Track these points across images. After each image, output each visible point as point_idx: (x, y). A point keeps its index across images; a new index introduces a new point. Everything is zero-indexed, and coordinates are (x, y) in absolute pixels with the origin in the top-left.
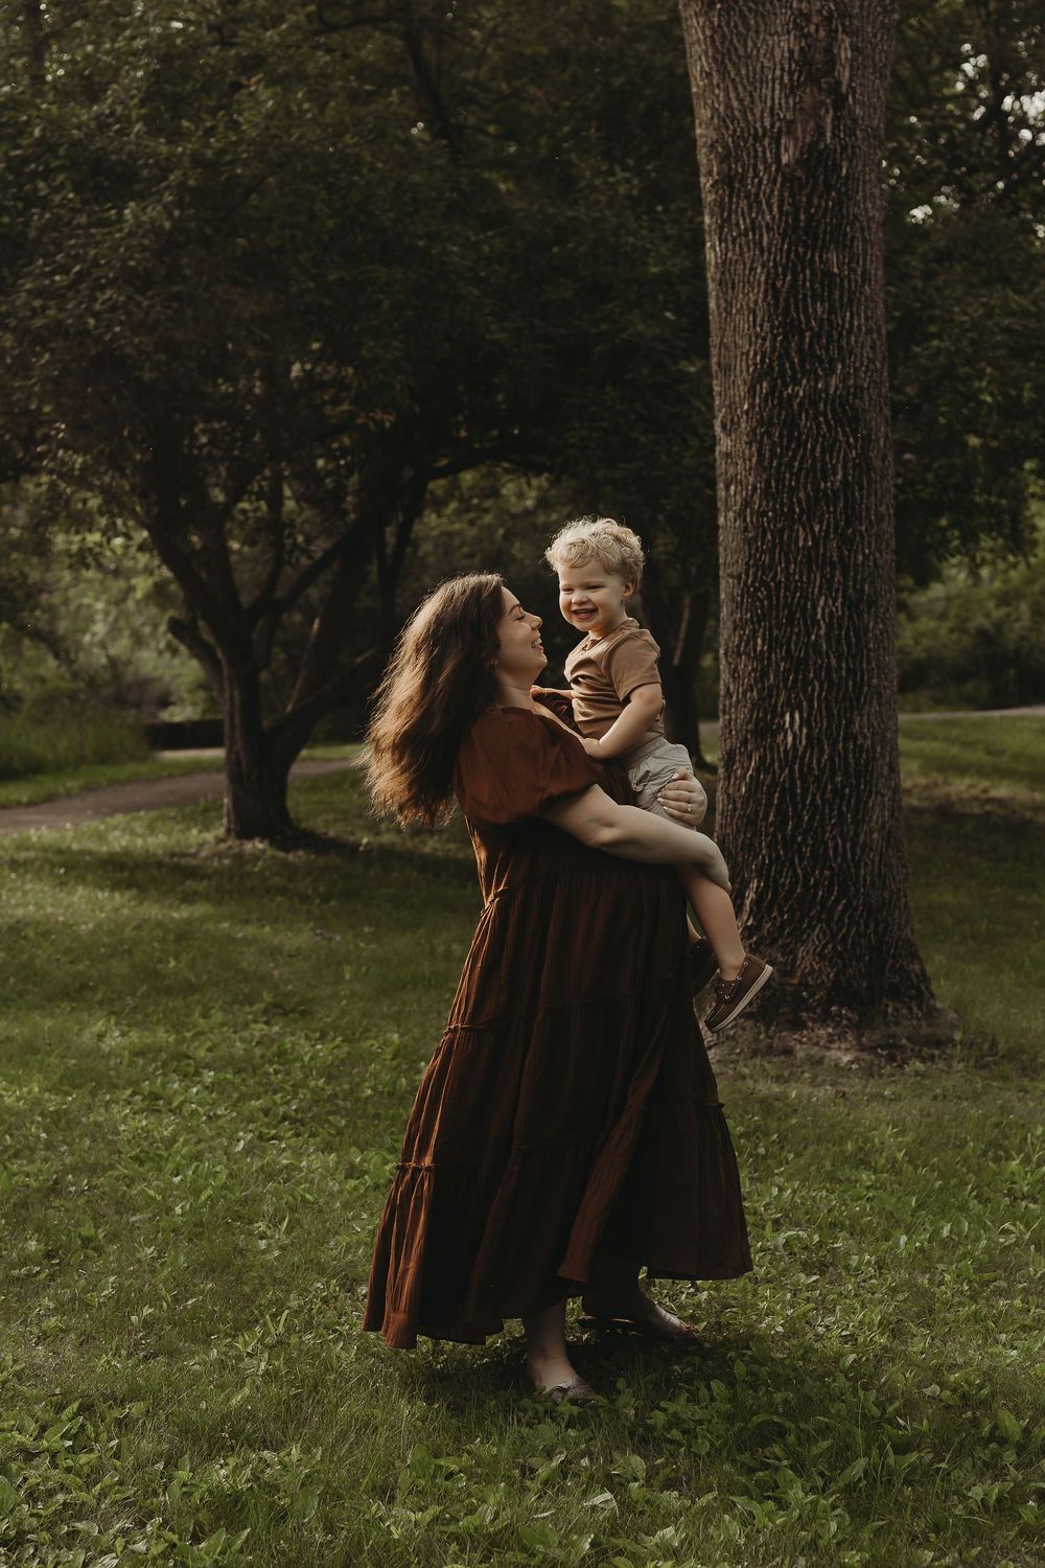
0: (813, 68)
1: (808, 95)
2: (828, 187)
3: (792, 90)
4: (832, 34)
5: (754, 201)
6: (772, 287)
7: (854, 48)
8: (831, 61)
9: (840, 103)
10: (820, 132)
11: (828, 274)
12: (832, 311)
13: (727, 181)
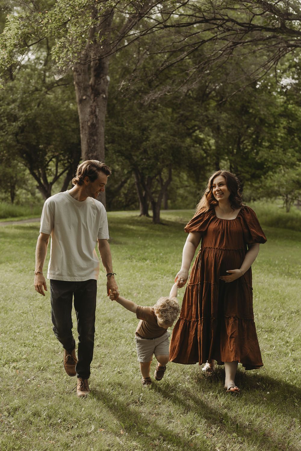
0: (93, 113)
1: (92, 116)
2: (94, 128)
3: (89, 116)
4: (95, 108)
5: (85, 130)
6: (87, 142)
7: (99, 110)
8: (95, 112)
9: (96, 117)
10: (93, 121)
11: (94, 140)
12: (95, 144)
13: (82, 127)
